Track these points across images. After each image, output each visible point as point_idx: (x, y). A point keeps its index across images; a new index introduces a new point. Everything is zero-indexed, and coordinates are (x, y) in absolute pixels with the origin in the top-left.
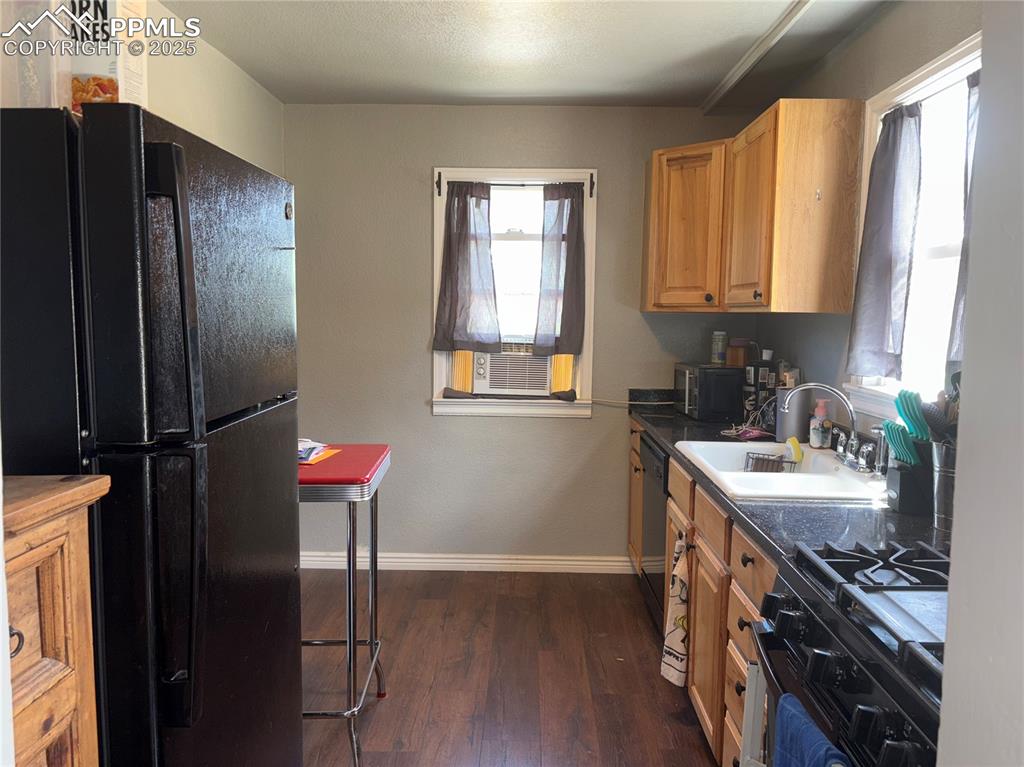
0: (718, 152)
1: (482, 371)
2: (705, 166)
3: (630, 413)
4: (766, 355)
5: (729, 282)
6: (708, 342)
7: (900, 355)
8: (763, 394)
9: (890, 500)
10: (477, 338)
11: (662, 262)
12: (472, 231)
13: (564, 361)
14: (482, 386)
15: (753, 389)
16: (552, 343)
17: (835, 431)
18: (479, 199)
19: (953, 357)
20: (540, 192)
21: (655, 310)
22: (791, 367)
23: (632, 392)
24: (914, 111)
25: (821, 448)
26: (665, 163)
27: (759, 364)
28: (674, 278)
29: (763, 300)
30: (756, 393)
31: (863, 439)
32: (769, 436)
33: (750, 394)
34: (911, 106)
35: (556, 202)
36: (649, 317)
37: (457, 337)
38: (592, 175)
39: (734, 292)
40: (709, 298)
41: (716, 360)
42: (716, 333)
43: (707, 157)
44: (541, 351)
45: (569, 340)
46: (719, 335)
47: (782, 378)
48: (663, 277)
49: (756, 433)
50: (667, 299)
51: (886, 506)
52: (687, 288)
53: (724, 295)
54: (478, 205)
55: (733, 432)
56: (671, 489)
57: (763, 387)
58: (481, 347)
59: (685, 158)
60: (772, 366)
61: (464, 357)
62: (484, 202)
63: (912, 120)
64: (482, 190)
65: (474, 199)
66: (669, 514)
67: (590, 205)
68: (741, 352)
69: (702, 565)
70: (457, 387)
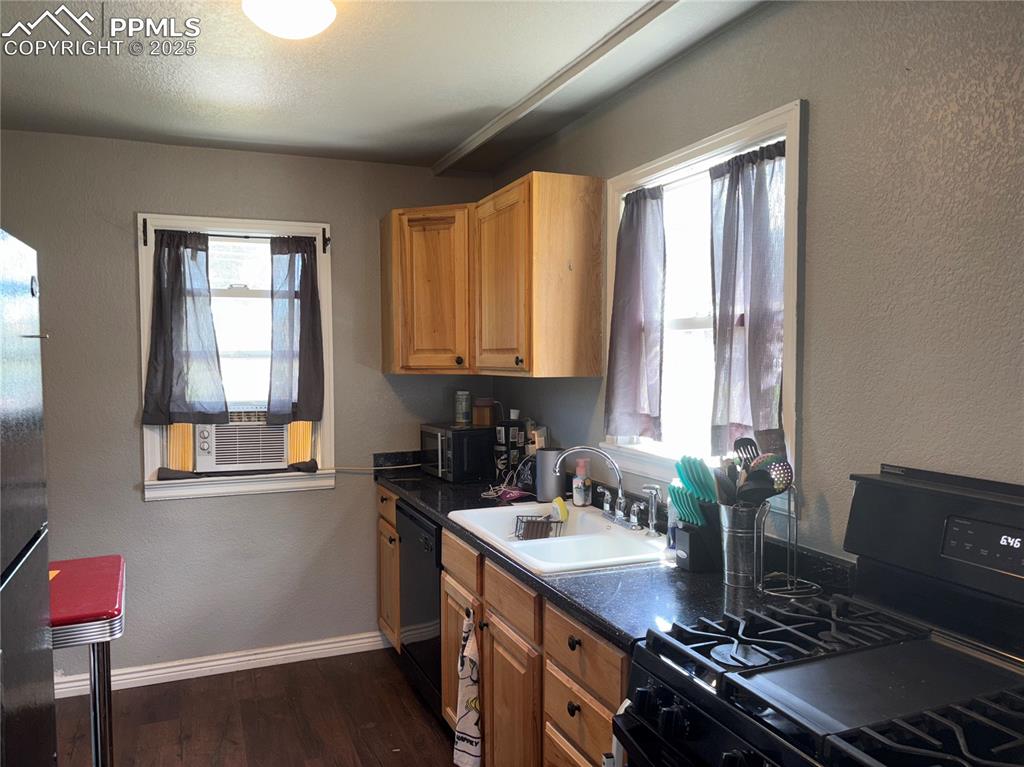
0: (460, 215)
1: (206, 446)
2: (449, 229)
3: (376, 479)
4: (514, 415)
5: (481, 346)
6: (452, 402)
7: (659, 417)
8: (514, 453)
9: (679, 560)
10: (199, 408)
11: (407, 324)
12: (188, 286)
13: (300, 429)
14: (207, 463)
15: (504, 449)
16: (288, 409)
17: (600, 489)
18: (195, 250)
19: (719, 422)
20: (267, 246)
21: (403, 372)
22: (537, 425)
23: (376, 457)
24: (656, 193)
25: (584, 506)
26: (406, 223)
27: (508, 424)
28: (422, 340)
29: (524, 365)
30: (507, 452)
31: (631, 498)
32: (530, 494)
33: (501, 453)
34: (653, 189)
35: (286, 258)
36: (394, 381)
37: (174, 408)
38: (324, 230)
39: (485, 355)
40: (459, 361)
41: (461, 419)
42: (459, 393)
43: (450, 221)
44: (275, 419)
45: (307, 406)
46: (462, 395)
47: (530, 436)
48: (409, 338)
49: (515, 493)
50: (415, 361)
51: (674, 565)
52: (436, 351)
53: (474, 357)
54: (194, 257)
55: (491, 494)
56: (444, 561)
57: (514, 446)
58: (205, 418)
59: (428, 219)
60: (520, 425)
61: (181, 430)
62: (201, 255)
63: (654, 202)
64: (199, 241)
65: (189, 250)
66: (444, 588)
67: (324, 262)
68: (487, 412)
69: (500, 644)
70: (173, 467)
